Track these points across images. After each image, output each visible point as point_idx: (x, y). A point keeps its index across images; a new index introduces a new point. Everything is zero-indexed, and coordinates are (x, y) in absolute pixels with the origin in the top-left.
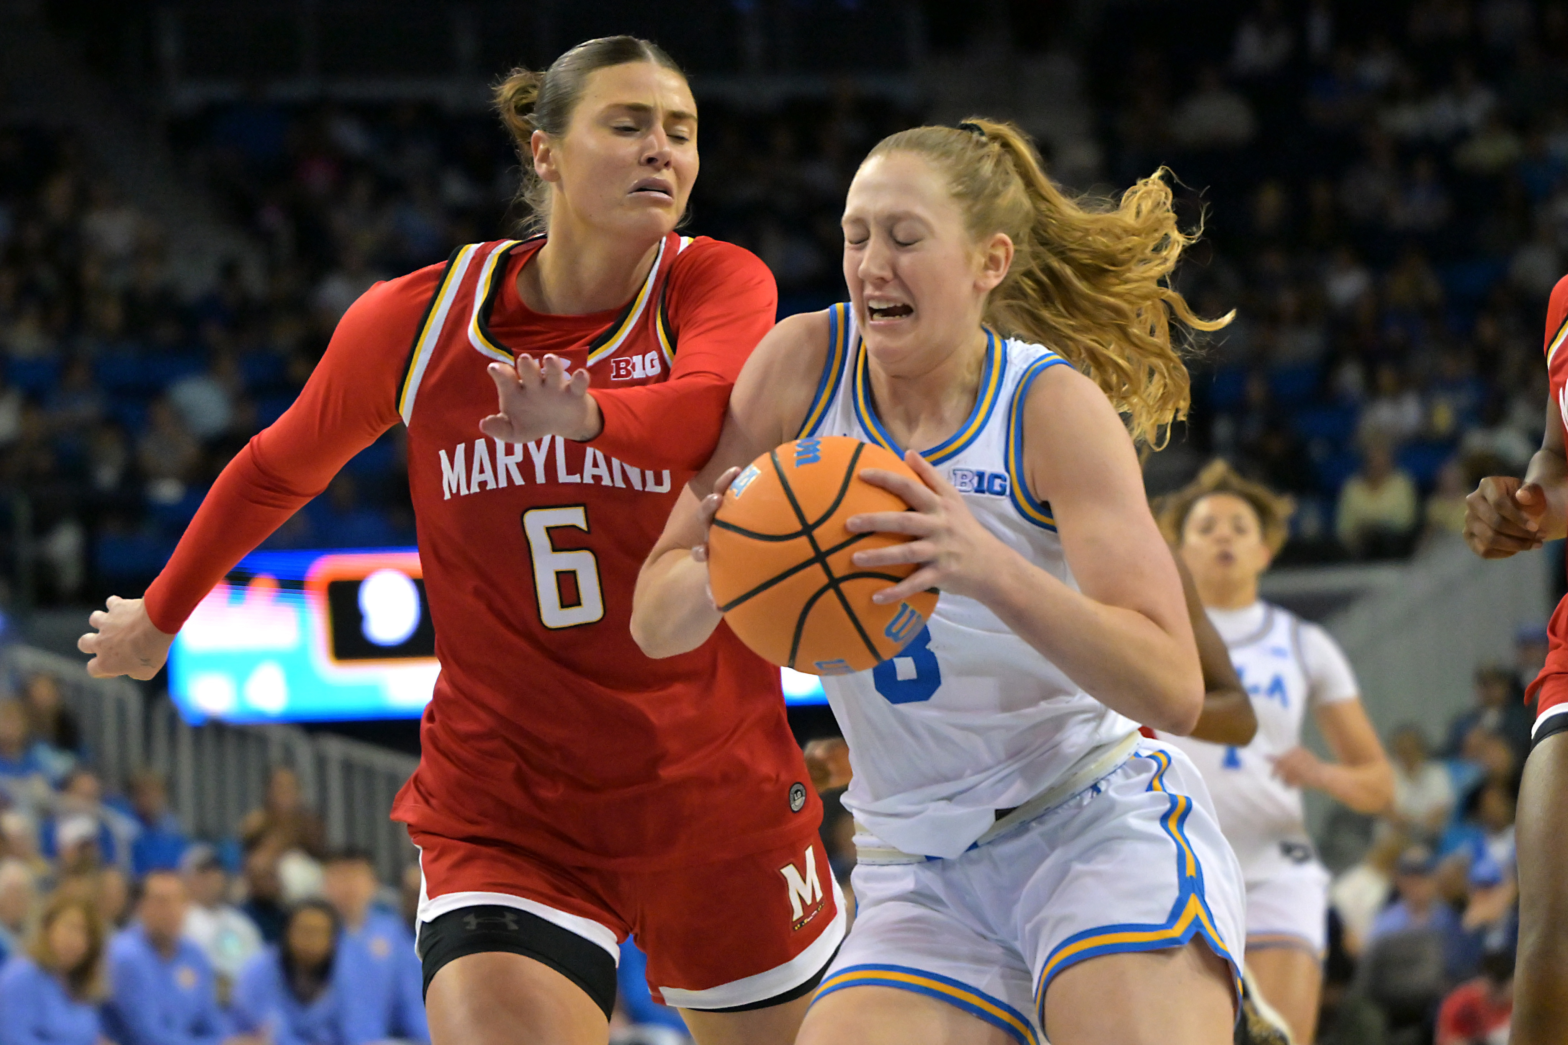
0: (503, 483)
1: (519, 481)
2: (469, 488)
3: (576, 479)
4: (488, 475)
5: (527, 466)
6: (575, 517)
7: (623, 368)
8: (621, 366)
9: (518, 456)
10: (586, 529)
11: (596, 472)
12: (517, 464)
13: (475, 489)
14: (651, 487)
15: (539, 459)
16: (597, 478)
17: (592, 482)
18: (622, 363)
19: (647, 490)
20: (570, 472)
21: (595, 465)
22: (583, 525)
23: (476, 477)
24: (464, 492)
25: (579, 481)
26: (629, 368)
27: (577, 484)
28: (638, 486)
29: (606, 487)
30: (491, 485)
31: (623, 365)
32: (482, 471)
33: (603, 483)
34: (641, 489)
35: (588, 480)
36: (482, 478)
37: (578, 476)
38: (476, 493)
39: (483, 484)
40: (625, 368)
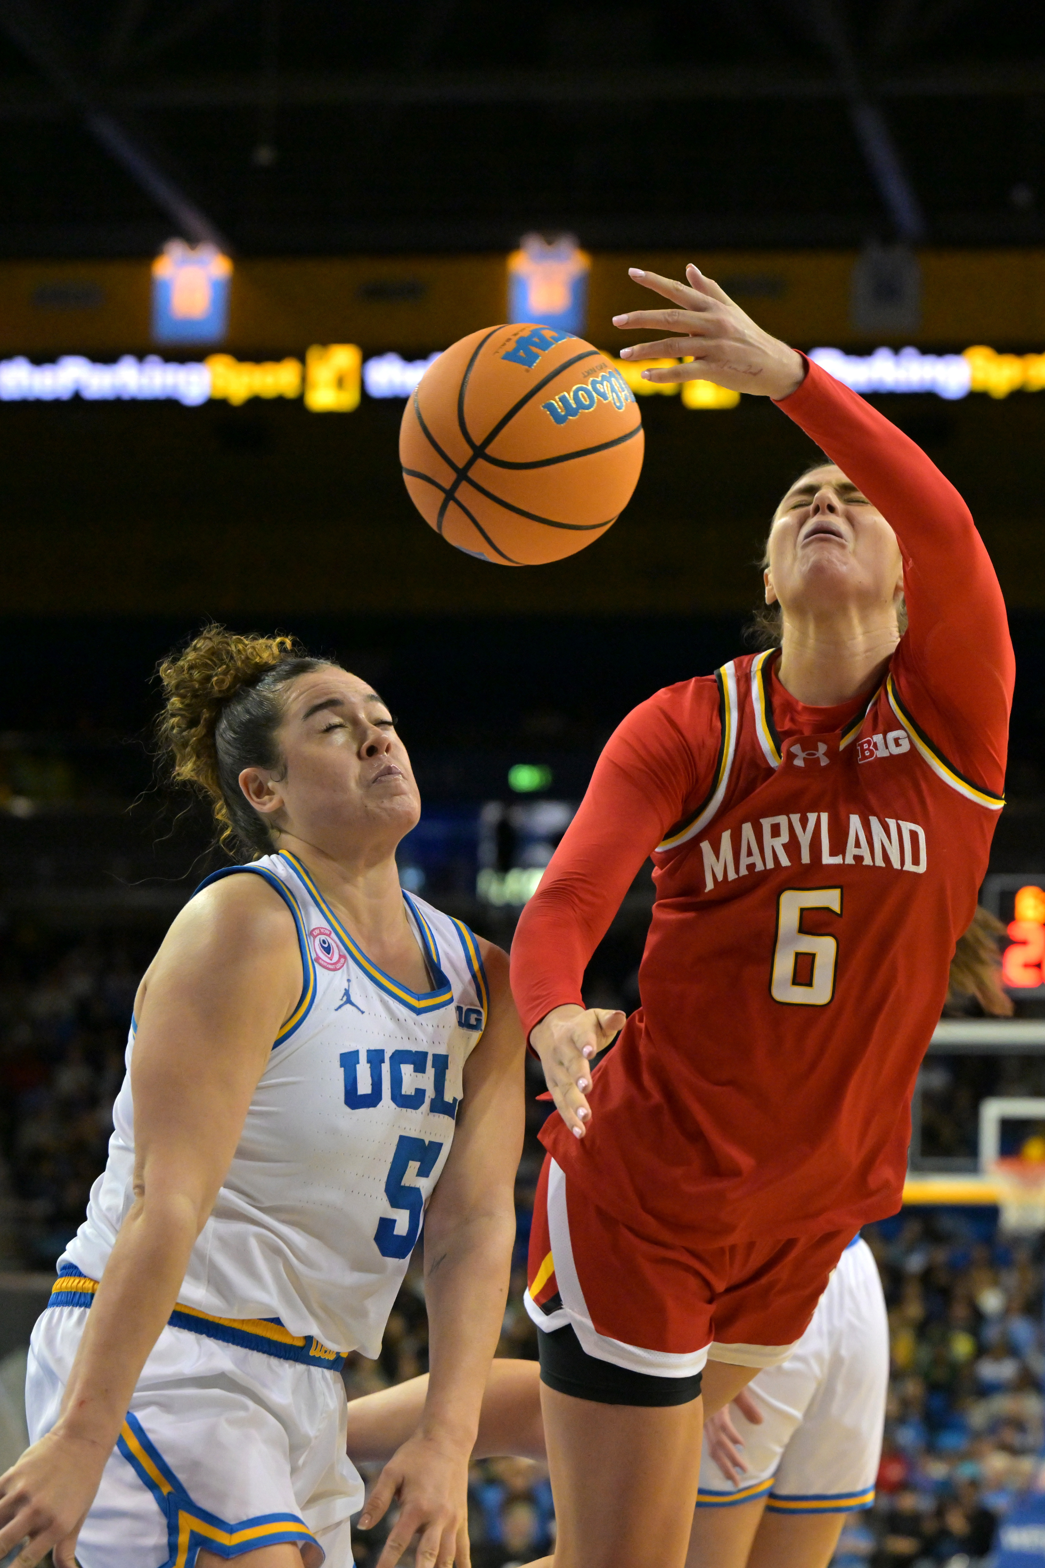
0: (770, 865)
1: (785, 861)
2: (737, 870)
3: (837, 860)
4: (756, 859)
5: (793, 847)
6: (830, 899)
7: (866, 750)
8: (865, 748)
9: (785, 838)
10: (838, 911)
11: (857, 852)
12: (784, 845)
13: (743, 871)
14: (909, 867)
15: (804, 840)
16: (859, 859)
17: (853, 862)
18: (865, 745)
19: (905, 868)
20: (832, 854)
21: (858, 845)
22: (837, 908)
23: (744, 861)
24: (732, 876)
25: (841, 862)
26: (871, 748)
27: (839, 865)
28: (897, 865)
29: (868, 866)
30: (759, 867)
31: (866, 746)
32: (750, 854)
33: (865, 863)
34: (899, 868)
35: (849, 860)
36: (750, 860)
37: (841, 856)
38: (744, 876)
39: (751, 867)
40: (868, 749)
